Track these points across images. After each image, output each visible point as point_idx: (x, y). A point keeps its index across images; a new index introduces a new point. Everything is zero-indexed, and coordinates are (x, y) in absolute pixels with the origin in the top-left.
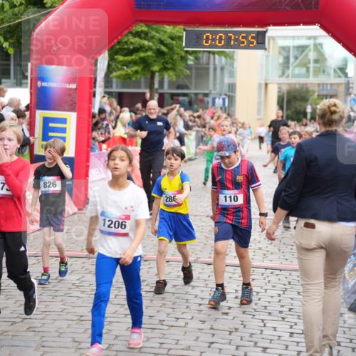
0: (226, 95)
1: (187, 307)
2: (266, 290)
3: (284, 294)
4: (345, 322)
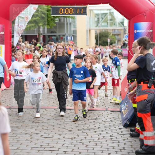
0: (72, 35)
1: (53, 129)
2: (88, 120)
3: (96, 121)
4: (122, 132)
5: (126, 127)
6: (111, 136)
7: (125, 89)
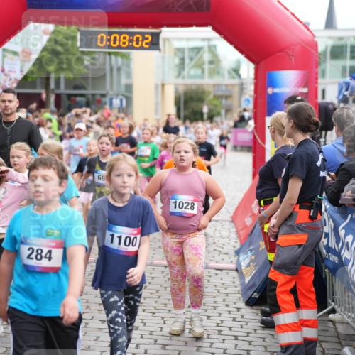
0: (123, 95)
4: (242, 316)
5: (251, 306)
6: (218, 324)
7: (246, 220)
